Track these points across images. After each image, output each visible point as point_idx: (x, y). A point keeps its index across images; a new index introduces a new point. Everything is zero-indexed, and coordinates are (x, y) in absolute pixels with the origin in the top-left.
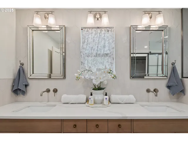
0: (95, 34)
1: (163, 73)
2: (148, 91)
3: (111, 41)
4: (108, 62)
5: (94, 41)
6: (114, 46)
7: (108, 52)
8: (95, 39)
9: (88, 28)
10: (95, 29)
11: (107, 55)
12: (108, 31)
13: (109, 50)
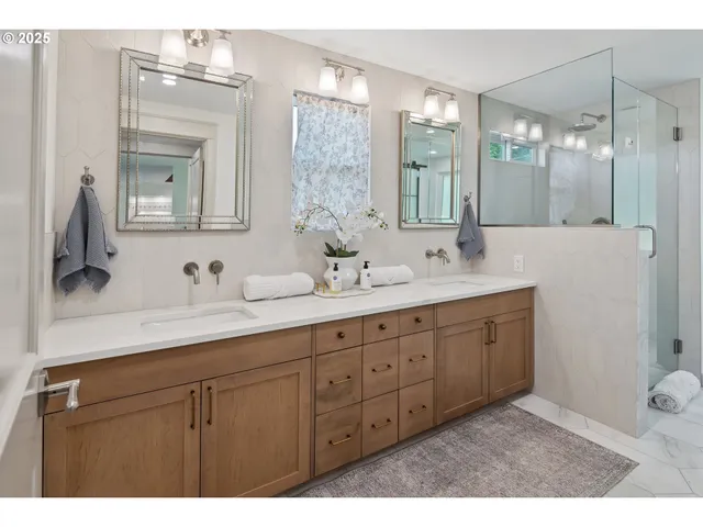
0: (327, 115)
1: (451, 217)
2: (429, 255)
3: (361, 137)
4: (351, 187)
5: (323, 132)
6: (367, 150)
7: (352, 162)
8: (327, 127)
9: (309, 94)
10: (327, 102)
11: (349, 168)
12: (355, 112)
13: (355, 158)
